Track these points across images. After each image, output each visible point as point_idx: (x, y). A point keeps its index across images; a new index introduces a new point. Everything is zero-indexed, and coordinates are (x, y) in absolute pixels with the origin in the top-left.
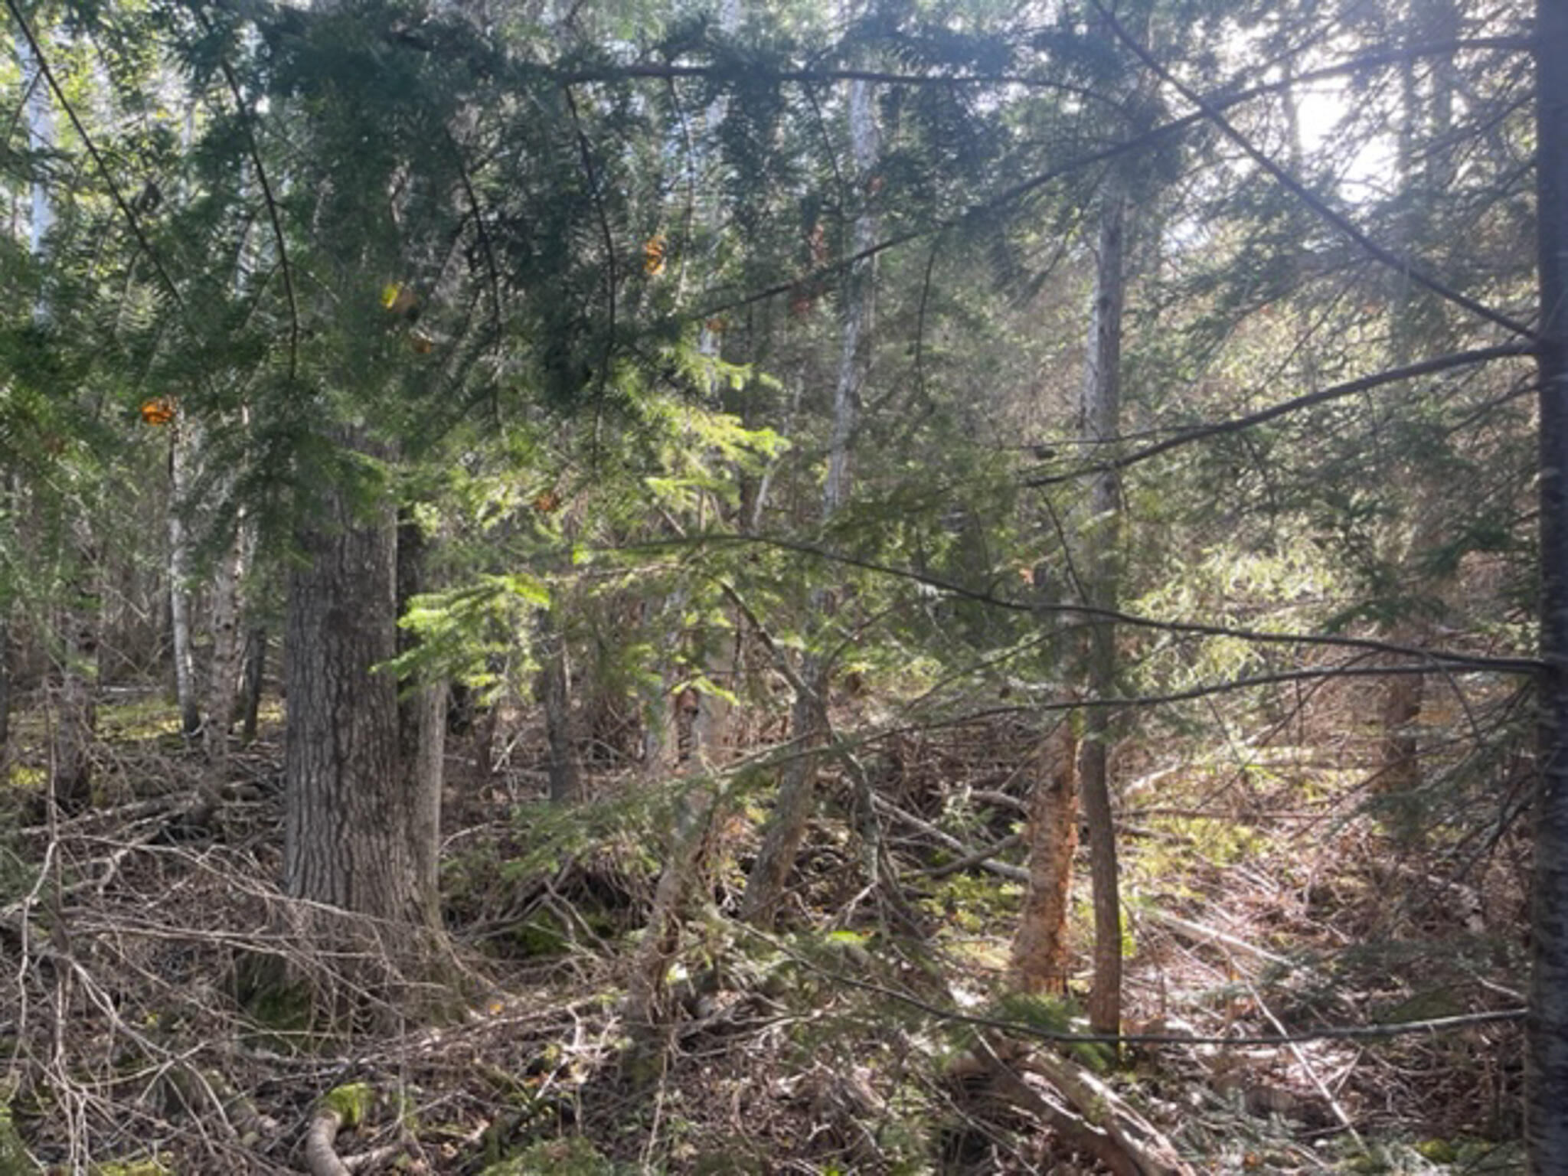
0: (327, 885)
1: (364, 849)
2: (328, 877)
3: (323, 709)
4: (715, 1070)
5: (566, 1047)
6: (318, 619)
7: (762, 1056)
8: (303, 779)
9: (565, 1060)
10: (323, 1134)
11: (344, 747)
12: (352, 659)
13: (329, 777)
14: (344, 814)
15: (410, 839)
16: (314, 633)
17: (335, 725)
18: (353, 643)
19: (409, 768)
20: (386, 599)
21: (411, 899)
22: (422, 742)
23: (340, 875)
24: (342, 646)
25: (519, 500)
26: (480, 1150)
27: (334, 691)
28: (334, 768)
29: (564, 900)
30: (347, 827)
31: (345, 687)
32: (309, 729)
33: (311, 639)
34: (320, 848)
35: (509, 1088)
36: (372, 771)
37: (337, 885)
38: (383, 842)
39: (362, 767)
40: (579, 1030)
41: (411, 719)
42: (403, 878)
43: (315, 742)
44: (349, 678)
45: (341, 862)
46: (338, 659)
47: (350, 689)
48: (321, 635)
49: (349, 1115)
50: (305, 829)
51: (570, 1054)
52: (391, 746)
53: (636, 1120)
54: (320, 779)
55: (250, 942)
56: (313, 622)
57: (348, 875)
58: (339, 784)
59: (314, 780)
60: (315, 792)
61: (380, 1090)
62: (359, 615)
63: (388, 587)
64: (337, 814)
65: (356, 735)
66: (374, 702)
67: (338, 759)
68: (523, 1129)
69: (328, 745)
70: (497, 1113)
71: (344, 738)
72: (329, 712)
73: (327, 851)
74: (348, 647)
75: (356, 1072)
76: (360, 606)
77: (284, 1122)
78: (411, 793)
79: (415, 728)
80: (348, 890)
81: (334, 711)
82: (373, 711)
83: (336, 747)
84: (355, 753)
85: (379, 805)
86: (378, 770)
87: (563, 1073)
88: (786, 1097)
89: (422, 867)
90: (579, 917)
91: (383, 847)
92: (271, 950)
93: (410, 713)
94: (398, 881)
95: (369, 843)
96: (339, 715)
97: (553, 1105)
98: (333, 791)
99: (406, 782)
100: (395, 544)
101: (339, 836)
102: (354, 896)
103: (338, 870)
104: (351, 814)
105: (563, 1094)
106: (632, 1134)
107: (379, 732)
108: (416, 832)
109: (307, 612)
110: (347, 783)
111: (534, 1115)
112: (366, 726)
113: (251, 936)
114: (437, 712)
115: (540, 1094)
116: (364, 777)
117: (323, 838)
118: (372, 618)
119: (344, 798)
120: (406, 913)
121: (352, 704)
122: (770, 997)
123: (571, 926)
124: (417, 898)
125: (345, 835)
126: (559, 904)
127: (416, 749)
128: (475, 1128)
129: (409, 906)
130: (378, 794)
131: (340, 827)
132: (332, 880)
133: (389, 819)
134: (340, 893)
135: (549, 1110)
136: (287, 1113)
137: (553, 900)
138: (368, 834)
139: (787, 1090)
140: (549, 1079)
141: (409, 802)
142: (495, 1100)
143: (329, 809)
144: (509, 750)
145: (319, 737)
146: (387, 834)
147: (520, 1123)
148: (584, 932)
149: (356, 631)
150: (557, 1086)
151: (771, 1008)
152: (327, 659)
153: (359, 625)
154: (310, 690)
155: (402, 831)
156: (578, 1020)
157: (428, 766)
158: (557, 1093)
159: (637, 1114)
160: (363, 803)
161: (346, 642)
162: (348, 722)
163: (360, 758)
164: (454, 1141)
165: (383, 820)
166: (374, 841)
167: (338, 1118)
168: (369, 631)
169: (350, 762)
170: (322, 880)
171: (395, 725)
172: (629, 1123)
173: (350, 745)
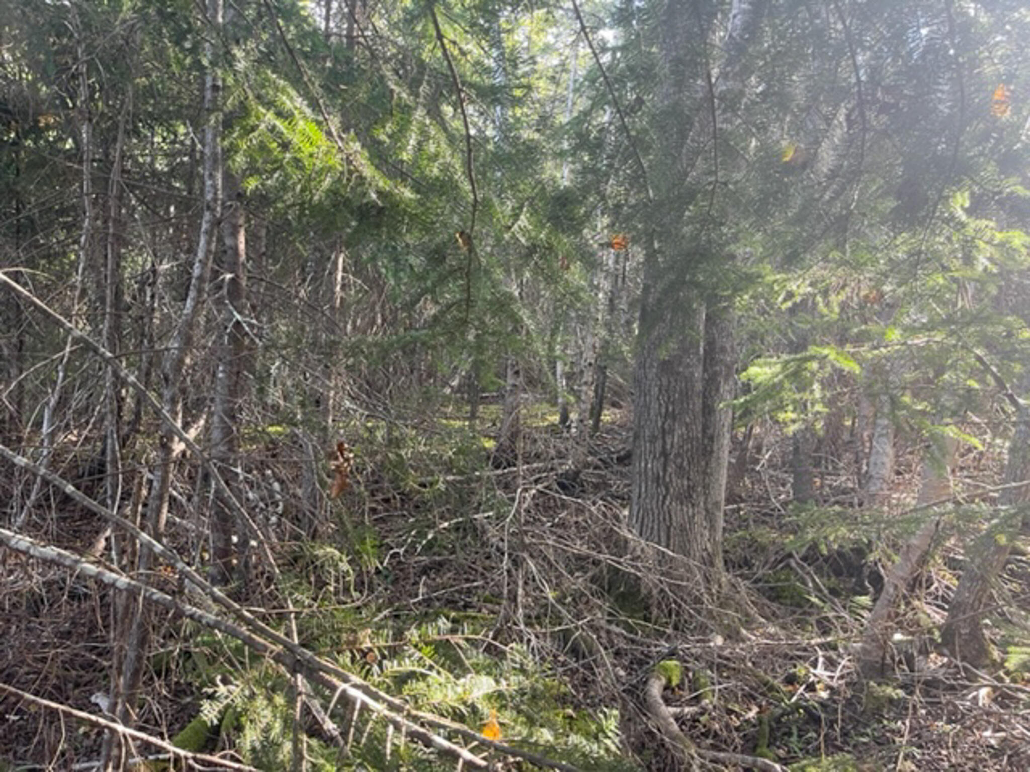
0: (655, 532)
1: (679, 513)
2: (656, 527)
3: (656, 421)
4: (929, 713)
5: (812, 670)
6: (655, 364)
7: (970, 711)
8: (643, 465)
9: (812, 679)
10: (656, 689)
11: (668, 447)
12: (675, 392)
13: (659, 465)
14: (667, 489)
15: (707, 510)
16: (652, 373)
17: (664, 432)
18: (676, 381)
19: (707, 464)
20: (697, 353)
21: (706, 549)
22: (715, 448)
23: (663, 527)
24: (669, 382)
25: (809, 289)
26: (754, 726)
27: (663, 410)
28: (662, 459)
29: (805, 565)
30: (668, 498)
31: (670, 409)
32: (647, 433)
33: (650, 376)
34: (652, 509)
35: (772, 688)
36: (685, 463)
37: (662, 534)
38: (691, 511)
39: (679, 460)
40: (821, 660)
41: (710, 432)
42: (702, 535)
43: (651, 442)
44: (673, 403)
45: (664, 519)
46: (666, 391)
47: (674, 410)
48: (656, 375)
49: (669, 680)
50: (643, 495)
51: (815, 675)
52: (697, 449)
53: (868, 735)
54: (653, 465)
55: (619, 563)
56: (651, 366)
57: (669, 528)
58: (665, 470)
59: (649, 466)
60: (650, 473)
61: (687, 669)
62: (680, 364)
63: (698, 346)
64: (663, 489)
65: (676, 440)
66: (688, 420)
67: (665, 454)
68: (783, 720)
69: (659, 444)
70: (764, 703)
71: (669, 441)
72: (660, 424)
73: (656, 512)
74: (673, 384)
75: (672, 654)
76: (681, 357)
77: (629, 674)
78: (707, 480)
79: (711, 439)
80: (668, 538)
81: (663, 423)
82: (687, 425)
83: (664, 447)
84: (675, 451)
85: (689, 486)
86: (689, 463)
87: (811, 688)
88: (992, 747)
89: (712, 528)
90: (817, 580)
91: (690, 513)
92: (633, 571)
93: (708, 428)
94: (699, 537)
95: (682, 510)
96: (666, 426)
97: (806, 709)
98: (661, 474)
99: (705, 473)
100: (704, 317)
101: (663, 503)
102: (672, 541)
103: (662, 524)
104: (672, 490)
105: (811, 703)
106: (865, 744)
107: (690, 440)
108: (710, 506)
109: (649, 360)
110: (669, 470)
111: (792, 713)
112: (683, 435)
113: (622, 560)
114: (726, 429)
115: (794, 699)
116: (680, 467)
117: (654, 502)
118: (688, 366)
119: (667, 479)
120: (703, 558)
121: (674, 419)
122: (977, 668)
123: (810, 585)
124: (710, 550)
125: (667, 503)
126: (802, 568)
127: (712, 452)
128: (750, 710)
129: (705, 554)
130: (688, 479)
131: (665, 498)
132: (659, 530)
133: (694, 496)
134: (663, 539)
135: (801, 711)
136: (632, 669)
137: (798, 564)
138: (682, 504)
139: (993, 742)
140: (801, 690)
141: (706, 487)
142: (762, 694)
143: (658, 485)
144: (767, 457)
145: (653, 439)
146: (693, 505)
147: (782, 715)
148: (820, 591)
149: (678, 373)
150: (807, 695)
151: (977, 676)
152: (660, 390)
153: (681, 369)
154: (649, 409)
155: (702, 504)
156: (820, 653)
157: (719, 464)
158: (807, 701)
159: (869, 731)
160: (678, 484)
161: (672, 379)
162: (672, 431)
163: (678, 455)
164: (738, 716)
165: (691, 496)
166: (685, 509)
167: (664, 681)
168: (687, 374)
169: (672, 456)
170: (652, 528)
171: (700, 435)
172: (862, 735)
173: (672, 446)
